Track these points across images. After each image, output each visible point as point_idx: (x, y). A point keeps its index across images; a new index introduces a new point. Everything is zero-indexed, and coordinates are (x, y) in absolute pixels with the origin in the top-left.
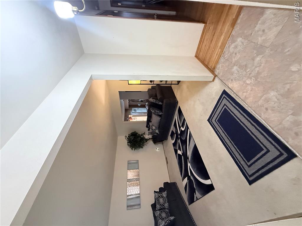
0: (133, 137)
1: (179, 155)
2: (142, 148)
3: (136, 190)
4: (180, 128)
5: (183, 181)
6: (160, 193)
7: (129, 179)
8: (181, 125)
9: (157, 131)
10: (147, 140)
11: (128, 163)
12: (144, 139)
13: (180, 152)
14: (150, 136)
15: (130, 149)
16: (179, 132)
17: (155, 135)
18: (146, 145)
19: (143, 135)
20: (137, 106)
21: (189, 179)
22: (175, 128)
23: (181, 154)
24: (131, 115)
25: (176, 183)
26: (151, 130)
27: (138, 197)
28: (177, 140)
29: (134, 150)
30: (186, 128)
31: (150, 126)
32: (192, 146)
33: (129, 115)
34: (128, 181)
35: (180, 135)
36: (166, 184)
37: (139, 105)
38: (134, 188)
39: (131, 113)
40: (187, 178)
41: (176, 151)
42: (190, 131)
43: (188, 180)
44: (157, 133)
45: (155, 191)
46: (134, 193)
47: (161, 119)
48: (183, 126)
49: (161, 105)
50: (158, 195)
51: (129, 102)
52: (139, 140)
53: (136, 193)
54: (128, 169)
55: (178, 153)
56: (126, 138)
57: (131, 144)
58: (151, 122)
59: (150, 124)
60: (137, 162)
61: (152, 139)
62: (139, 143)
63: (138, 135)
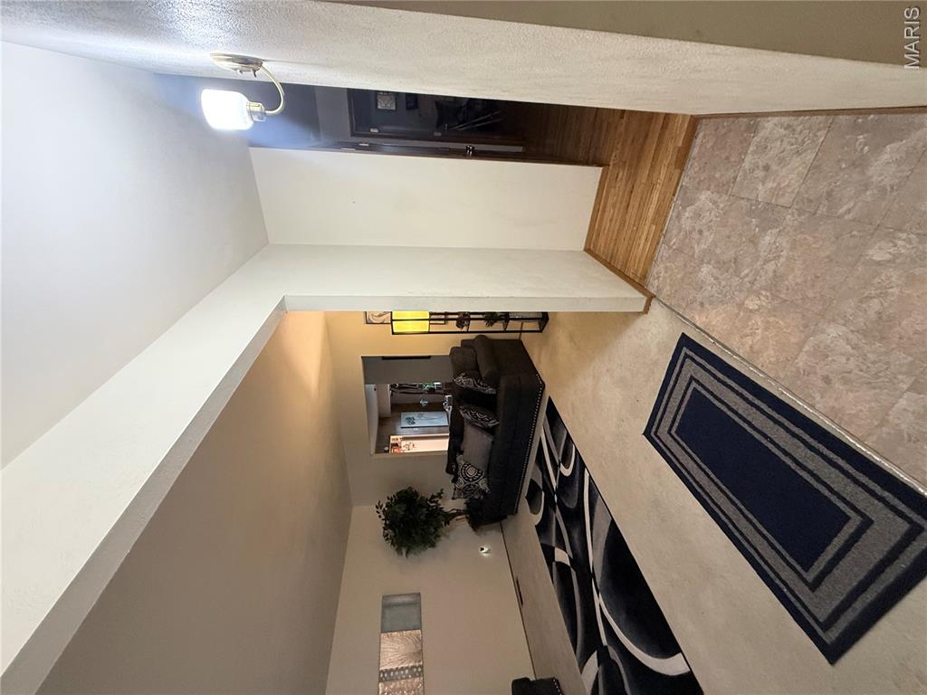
0: (404, 507)
1: (561, 565)
2: (433, 545)
4: (556, 467)
5: (581, 670)
7: (386, 671)
8: (560, 458)
9: (482, 484)
10: (449, 517)
11: (386, 607)
12: (439, 514)
13: (562, 556)
14: (460, 504)
15: (391, 550)
16: (555, 484)
17: (476, 497)
18: (447, 536)
19: (436, 499)
20: (417, 408)
21: (604, 658)
22: (541, 470)
23: (568, 563)
24: (398, 437)
25: (557, 681)
26: (461, 479)
28: (551, 511)
29: (404, 553)
30: (578, 464)
31: (457, 465)
32: (602, 529)
33: (392, 437)
34: (381, 680)
35: (558, 492)
36: (520, 686)
37: (424, 403)
39: (399, 429)
40: (595, 655)
41: (549, 554)
42: (590, 477)
43: (599, 665)
44: (483, 492)
47: (493, 443)
48: (565, 461)
49: (494, 396)
51: (392, 395)
52: (423, 517)
54: (383, 631)
55: (556, 560)
56: (379, 510)
57: (395, 532)
58: (462, 453)
59: (460, 459)
60: (416, 601)
61: (465, 512)
62: (423, 530)
63: (419, 498)
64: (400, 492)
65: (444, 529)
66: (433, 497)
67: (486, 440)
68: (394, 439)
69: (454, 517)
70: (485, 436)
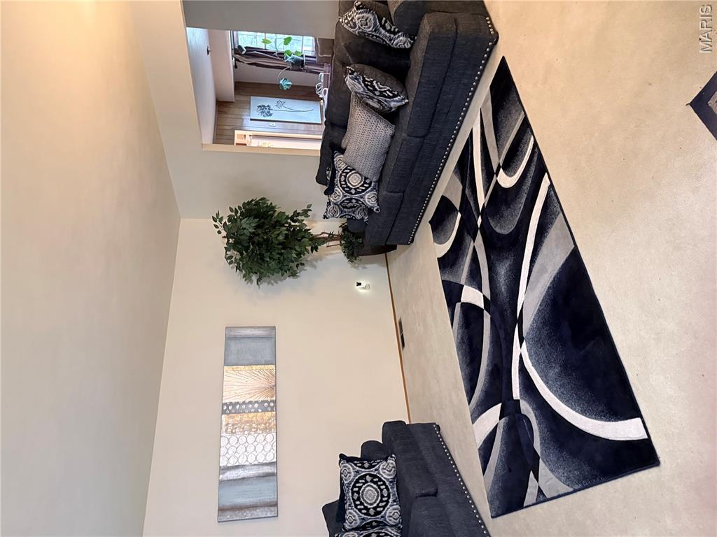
0: (254, 222)
1: (469, 309)
2: (294, 275)
3: (260, 448)
4: (489, 173)
5: (474, 421)
6: (367, 465)
7: (231, 403)
8: (501, 162)
9: (369, 199)
10: (316, 242)
11: (229, 339)
12: (303, 237)
13: (472, 296)
14: (334, 226)
15: (238, 276)
16: (482, 200)
17: (358, 217)
18: (315, 267)
19: (300, 218)
20: (273, 90)
21: (511, 411)
22: (462, 183)
23: (482, 306)
24: (247, 133)
25: (438, 427)
26: (338, 190)
27: (270, 476)
28: (468, 238)
29: (255, 282)
30: (533, 169)
31: (334, 171)
32: (552, 260)
33: (237, 132)
34: (224, 412)
35: (485, 213)
36: (392, 428)
37: (286, 84)
38: (251, 439)
39: (247, 122)
40: (497, 408)
41: (452, 293)
42: (551, 186)
43: (500, 419)
44: (370, 210)
45: (342, 457)
46: (252, 460)
47: (392, 137)
48: (508, 165)
49: (405, 53)
50: (357, 472)
51: (236, 67)
52: (281, 238)
53: (261, 460)
54: (226, 364)
55: (463, 299)
56: (218, 224)
57: (242, 254)
58: (342, 151)
59: (340, 161)
60: (270, 334)
61: (341, 237)
62: (281, 254)
63: (276, 214)
64: (249, 203)
65: (309, 257)
66: (296, 214)
67: (383, 131)
68: (240, 136)
69: (324, 242)
70: (381, 125)
